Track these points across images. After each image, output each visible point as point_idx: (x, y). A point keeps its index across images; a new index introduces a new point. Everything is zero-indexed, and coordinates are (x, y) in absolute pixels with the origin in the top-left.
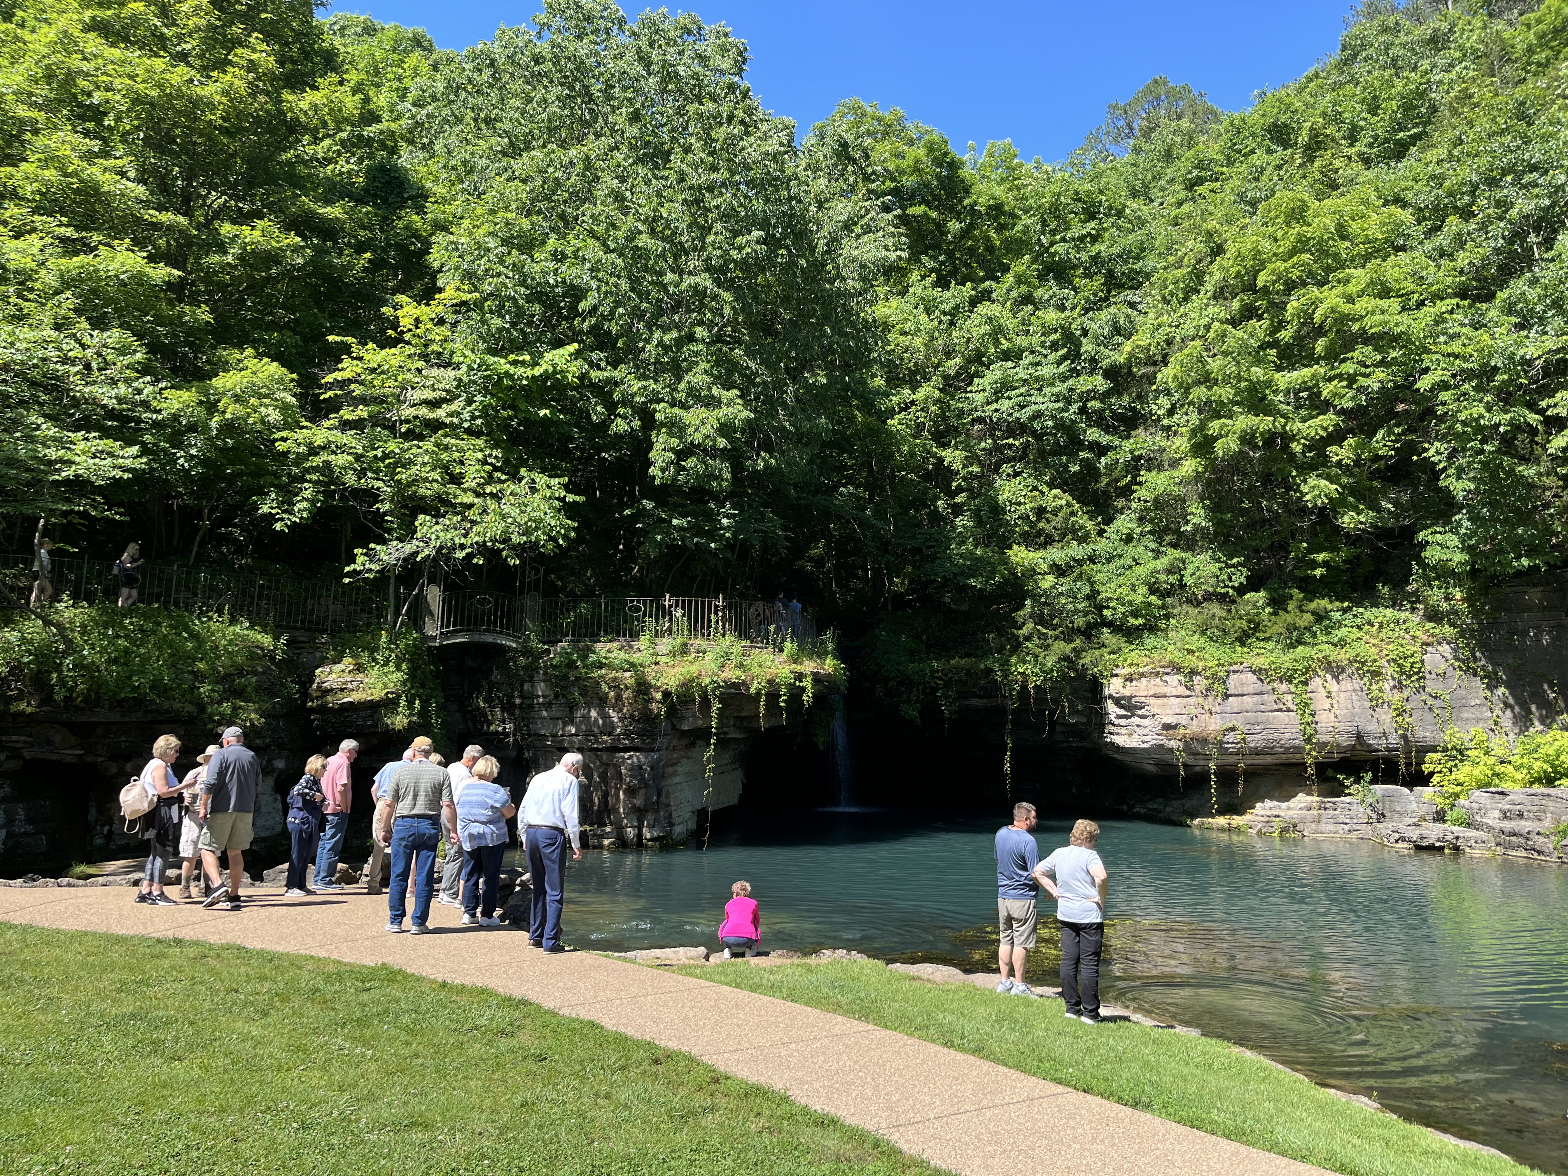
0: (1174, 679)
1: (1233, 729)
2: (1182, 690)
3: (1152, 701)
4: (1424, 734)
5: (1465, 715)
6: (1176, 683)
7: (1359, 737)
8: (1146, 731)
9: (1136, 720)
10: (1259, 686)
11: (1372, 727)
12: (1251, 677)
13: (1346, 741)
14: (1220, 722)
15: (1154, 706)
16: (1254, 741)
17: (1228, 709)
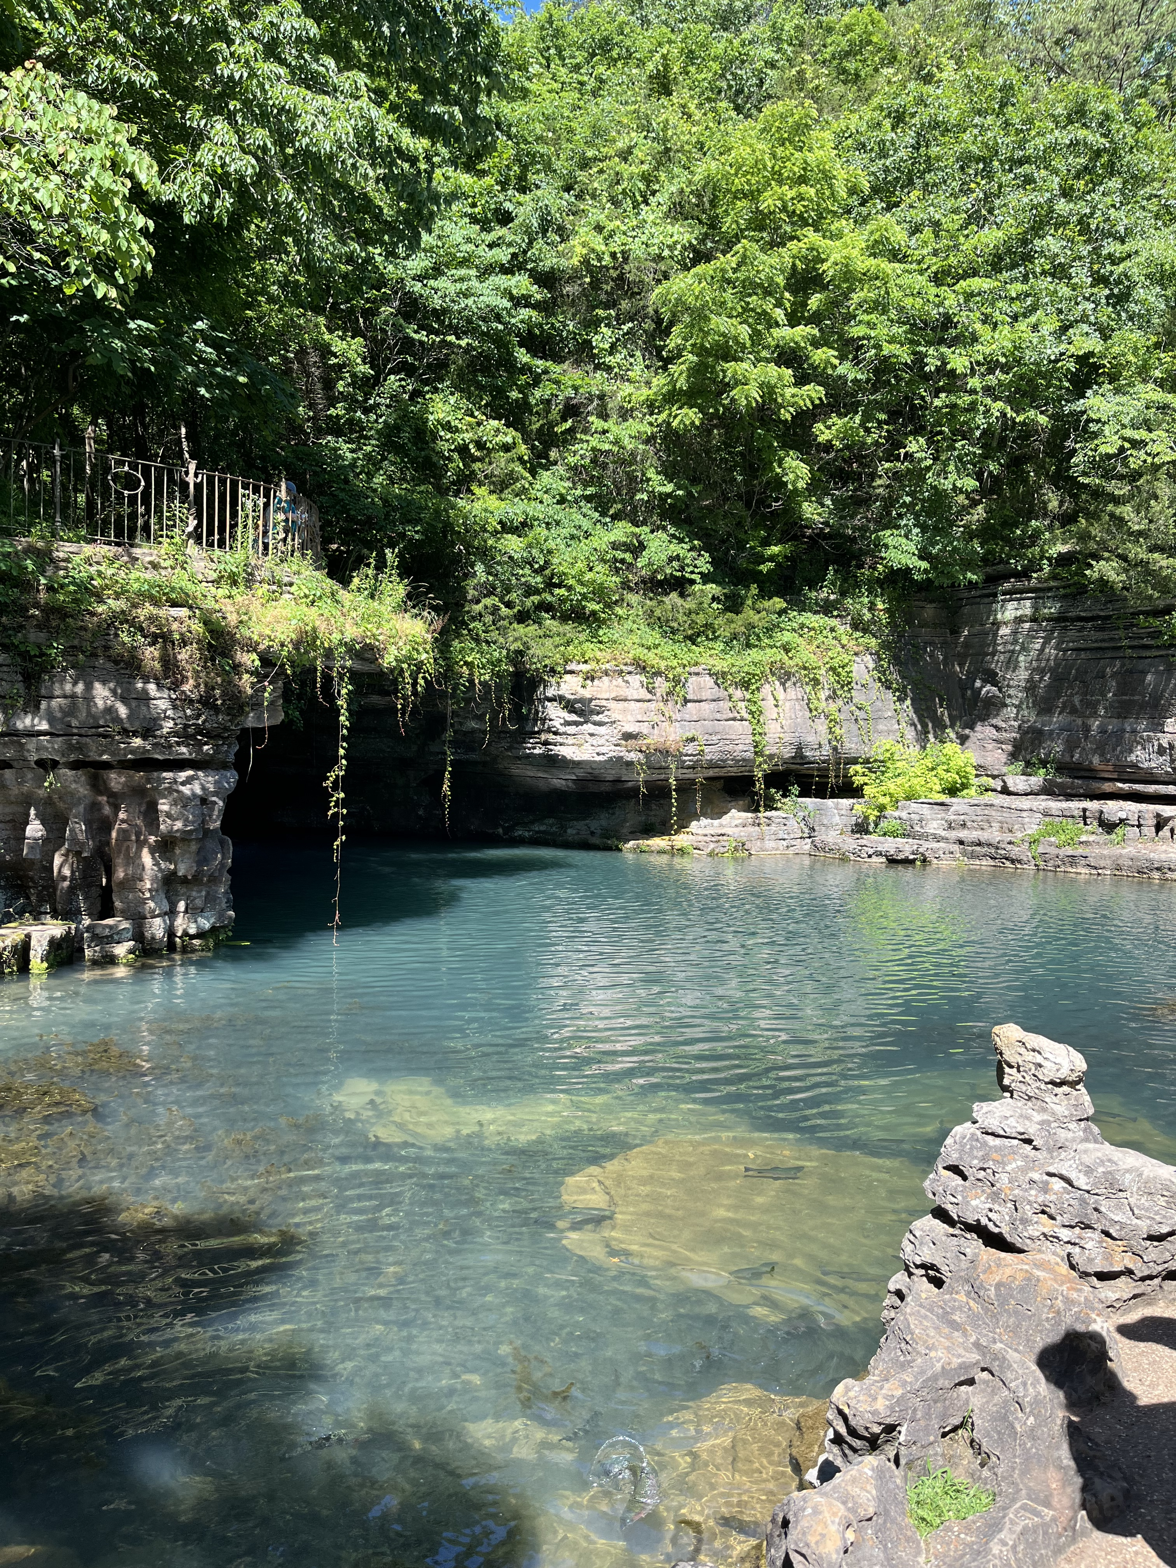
0: (636, 680)
1: (693, 740)
2: (644, 694)
3: (612, 705)
4: (851, 746)
5: (881, 727)
6: (638, 684)
7: (799, 748)
8: (602, 741)
9: (589, 728)
10: (717, 692)
11: (811, 739)
12: (709, 681)
13: (788, 753)
14: (679, 731)
15: (616, 711)
16: (710, 753)
17: (687, 717)
